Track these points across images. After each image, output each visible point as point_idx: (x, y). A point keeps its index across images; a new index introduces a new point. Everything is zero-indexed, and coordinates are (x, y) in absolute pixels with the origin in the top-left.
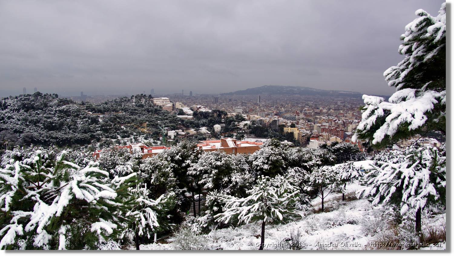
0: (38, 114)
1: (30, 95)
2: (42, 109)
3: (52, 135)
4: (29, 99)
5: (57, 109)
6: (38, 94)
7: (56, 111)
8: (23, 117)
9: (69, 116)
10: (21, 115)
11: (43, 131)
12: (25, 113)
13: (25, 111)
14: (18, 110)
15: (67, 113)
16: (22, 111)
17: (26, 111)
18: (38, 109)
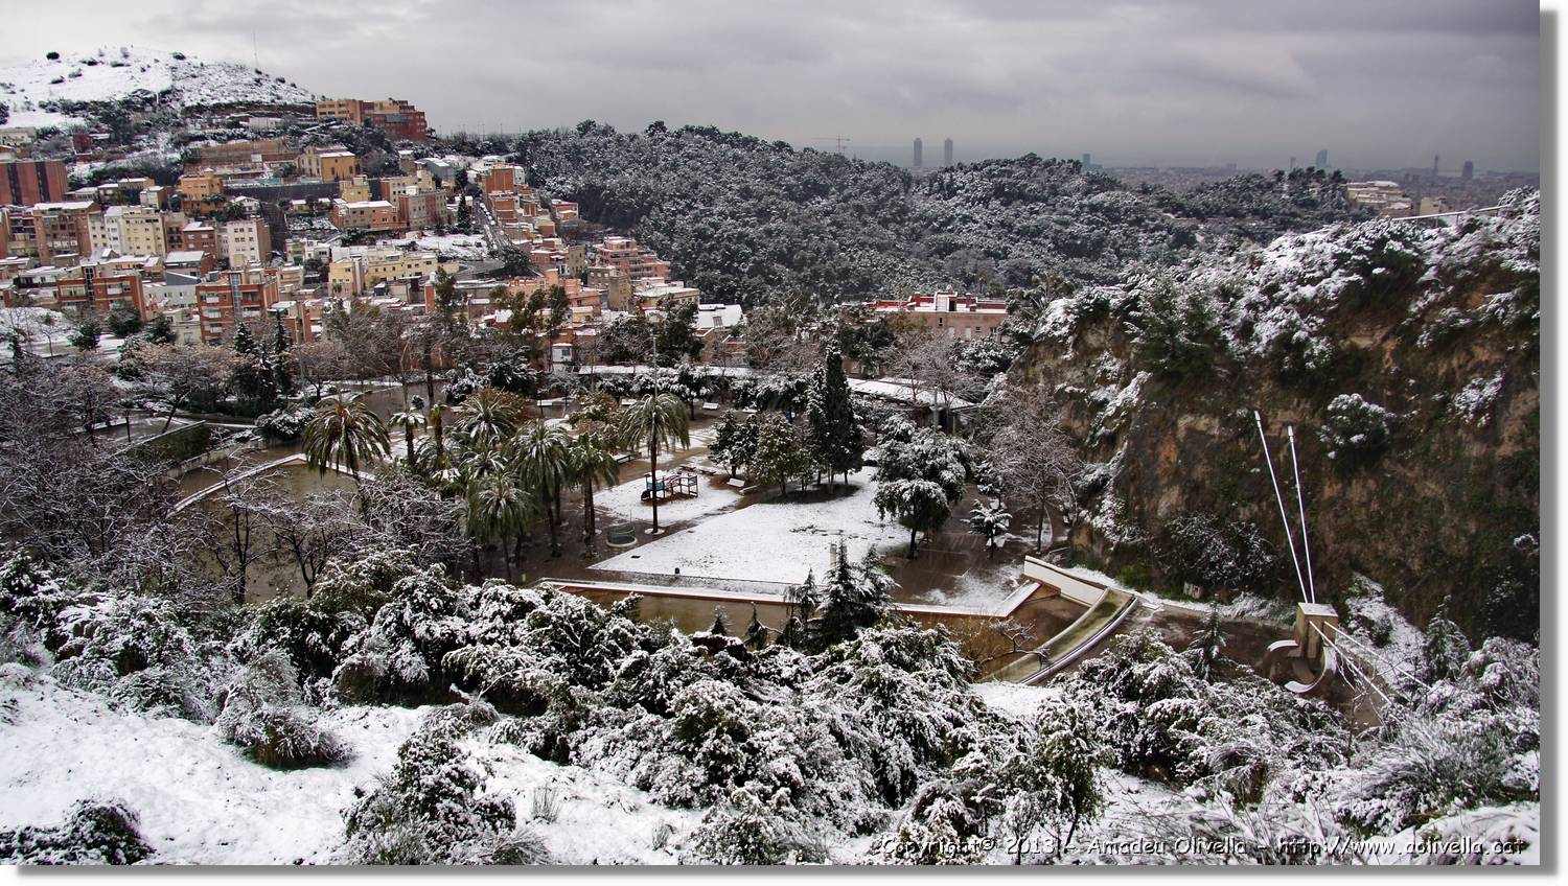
0: (1037, 213)
1: (1012, 163)
2: (1045, 200)
3: (1077, 268)
4: (1010, 173)
5: (1085, 201)
6: (1031, 160)
7: (1082, 206)
8: (1000, 219)
9: (1116, 220)
10: (995, 214)
11: (1054, 256)
12: (1003, 208)
13: (1002, 204)
14: (985, 201)
15: (1112, 214)
16: (995, 203)
17: (1006, 204)
18: (1036, 199)
